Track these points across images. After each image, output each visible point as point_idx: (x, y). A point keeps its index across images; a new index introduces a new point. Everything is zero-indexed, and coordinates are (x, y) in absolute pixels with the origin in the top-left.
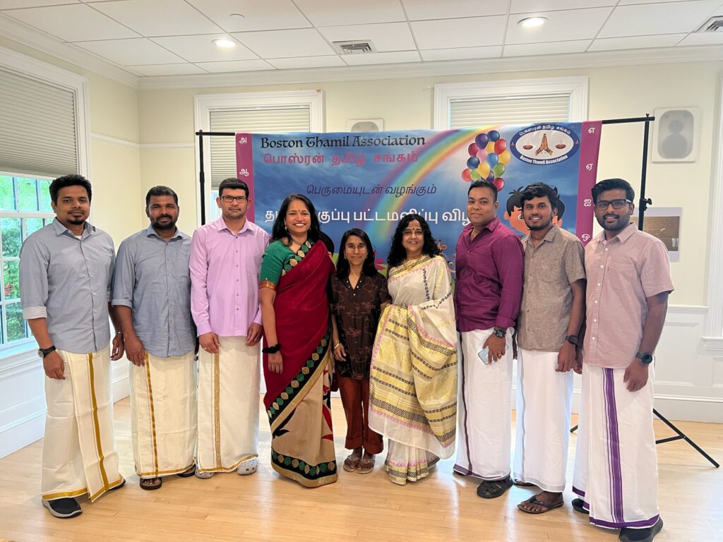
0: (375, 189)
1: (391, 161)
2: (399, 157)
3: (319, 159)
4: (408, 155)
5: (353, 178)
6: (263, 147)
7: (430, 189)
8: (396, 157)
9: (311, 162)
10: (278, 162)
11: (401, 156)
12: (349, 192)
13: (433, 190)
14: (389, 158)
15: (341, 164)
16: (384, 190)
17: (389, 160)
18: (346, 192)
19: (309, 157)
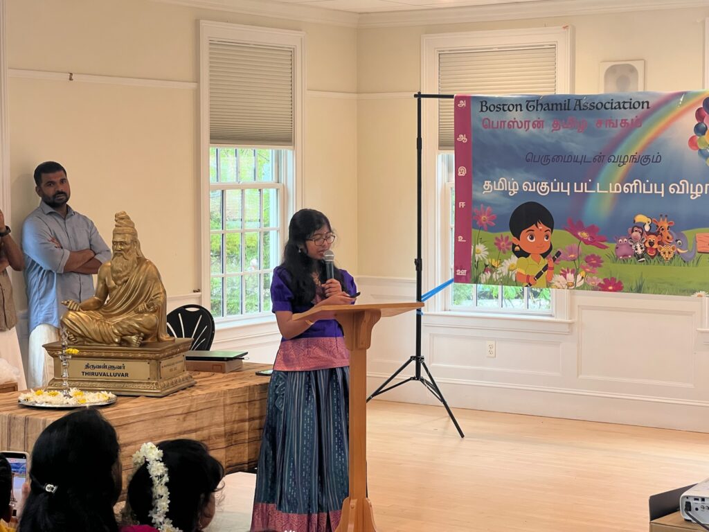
0: (597, 158)
1: (613, 127)
2: (622, 123)
3: (538, 124)
4: (632, 120)
5: (573, 145)
6: (482, 111)
7: (655, 158)
8: (619, 122)
9: (531, 128)
10: (498, 127)
11: (624, 121)
12: (569, 160)
13: (658, 159)
14: (610, 123)
15: (562, 131)
16: (606, 158)
17: (611, 125)
18: (566, 160)
19: (529, 122)
